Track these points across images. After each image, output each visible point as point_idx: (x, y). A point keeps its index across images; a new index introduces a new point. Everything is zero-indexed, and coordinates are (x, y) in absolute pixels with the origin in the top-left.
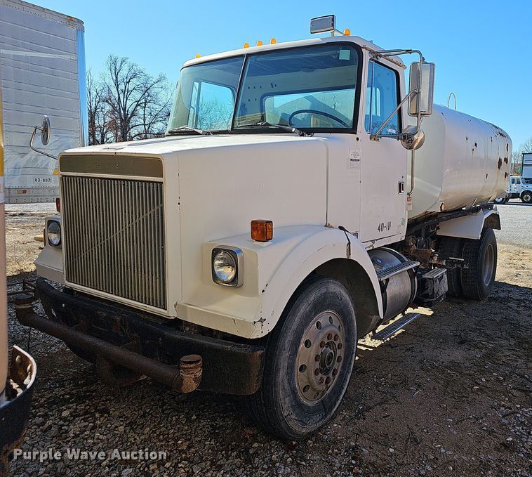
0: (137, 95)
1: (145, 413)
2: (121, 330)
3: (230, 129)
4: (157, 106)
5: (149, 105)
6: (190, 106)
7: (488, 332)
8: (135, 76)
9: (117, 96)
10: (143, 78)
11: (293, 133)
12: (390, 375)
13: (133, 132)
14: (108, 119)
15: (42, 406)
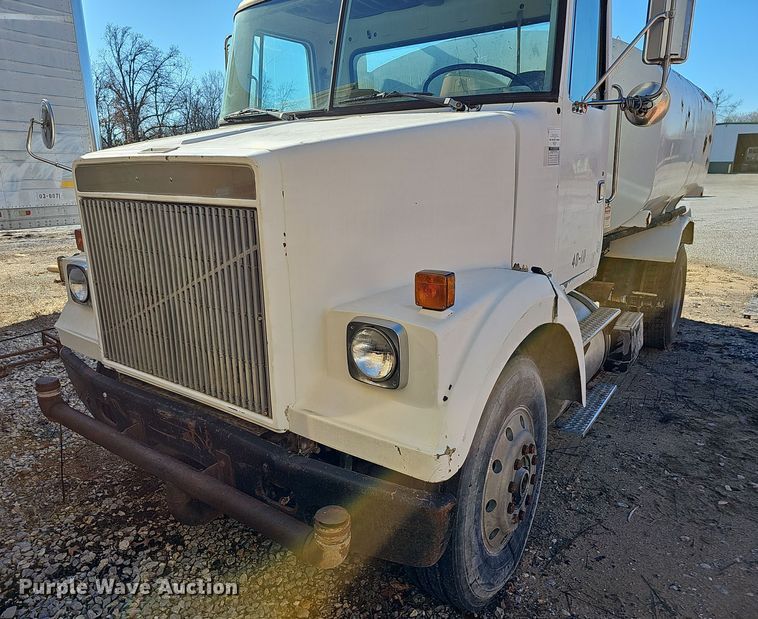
0: (144, 77)
1: (234, 545)
2: (197, 439)
3: (326, 106)
4: (171, 90)
5: (160, 89)
6: (250, 77)
7: (697, 402)
8: (140, 51)
9: (121, 79)
10: (150, 53)
11: (446, 106)
12: (578, 480)
13: (144, 126)
14: (113, 111)
15: (90, 530)
